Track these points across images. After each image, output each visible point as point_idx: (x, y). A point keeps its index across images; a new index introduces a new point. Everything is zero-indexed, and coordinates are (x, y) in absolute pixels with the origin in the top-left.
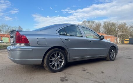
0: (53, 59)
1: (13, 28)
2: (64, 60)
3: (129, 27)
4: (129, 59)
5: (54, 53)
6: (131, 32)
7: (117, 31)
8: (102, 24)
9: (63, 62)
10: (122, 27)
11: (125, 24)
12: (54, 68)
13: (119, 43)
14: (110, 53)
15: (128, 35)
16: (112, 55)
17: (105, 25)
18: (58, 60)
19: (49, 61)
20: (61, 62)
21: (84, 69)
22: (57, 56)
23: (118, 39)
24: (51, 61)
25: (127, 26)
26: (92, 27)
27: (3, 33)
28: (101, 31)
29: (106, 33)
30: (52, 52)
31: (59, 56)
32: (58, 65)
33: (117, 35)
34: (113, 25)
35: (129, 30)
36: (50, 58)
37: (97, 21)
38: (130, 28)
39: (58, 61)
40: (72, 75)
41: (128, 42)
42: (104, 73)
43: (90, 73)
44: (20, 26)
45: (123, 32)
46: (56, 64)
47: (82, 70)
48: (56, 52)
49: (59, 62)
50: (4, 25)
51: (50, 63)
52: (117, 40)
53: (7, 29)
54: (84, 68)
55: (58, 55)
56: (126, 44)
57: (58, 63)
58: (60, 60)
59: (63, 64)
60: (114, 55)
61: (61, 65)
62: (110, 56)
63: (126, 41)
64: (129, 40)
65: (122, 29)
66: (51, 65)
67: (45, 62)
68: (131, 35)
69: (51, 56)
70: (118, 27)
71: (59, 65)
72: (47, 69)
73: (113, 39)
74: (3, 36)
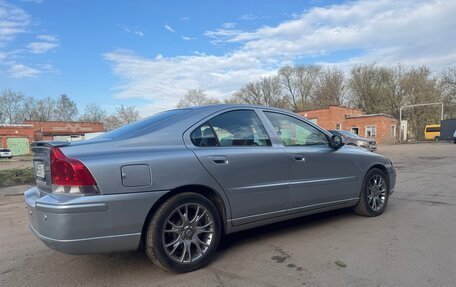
0: (175, 229)
1: (41, 103)
2: (212, 230)
3: (439, 80)
4: (435, 203)
5: (178, 209)
6: (447, 100)
7: (399, 98)
8: (347, 76)
9: (211, 236)
10: (416, 82)
11: (425, 72)
12: (181, 260)
13: (405, 138)
14: (366, 191)
15: (435, 111)
16: (375, 195)
17: (356, 77)
18: (193, 231)
19: (163, 236)
20: (203, 237)
21: (280, 254)
22: (189, 216)
23: (404, 124)
24: (170, 238)
25: (430, 77)
26: (314, 86)
27: (7, 123)
28: (345, 101)
29: (360, 106)
30: (172, 207)
31: (197, 218)
32: (193, 247)
33: (398, 112)
34: (385, 76)
35: (439, 93)
36: (165, 226)
37: (327, 67)
38: (443, 83)
39: (192, 235)
40: (240, 278)
41: (438, 134)
42: (344, 266)
43: (299, 269)
44: (64, 96)
45: (417, 100)
46: (187, 243)
47: (274, 258)
48: (186, 205)
49: (195, 235)
50: (11, 94)
51: (167, 242)
52: (398, 129)
53: (22, 108)
54: (280, 251)
55: (191, 214)
56: (430, 141)
57: (195, 240)
58: (200, 230)
59: (209, 242)
60: (380, 196)
61: (202, 247)
62: (367, 199)
63: (429, 130)
64: (439, 126)
65: (417, 91)
66: (171, 248)
67: (150, 241)
68: (446, 110)
69: (168, 221)
70: (402, 83)
71: (198, 247)
72: (157, 263)
73: (384, 125)
74: (9, 132)
